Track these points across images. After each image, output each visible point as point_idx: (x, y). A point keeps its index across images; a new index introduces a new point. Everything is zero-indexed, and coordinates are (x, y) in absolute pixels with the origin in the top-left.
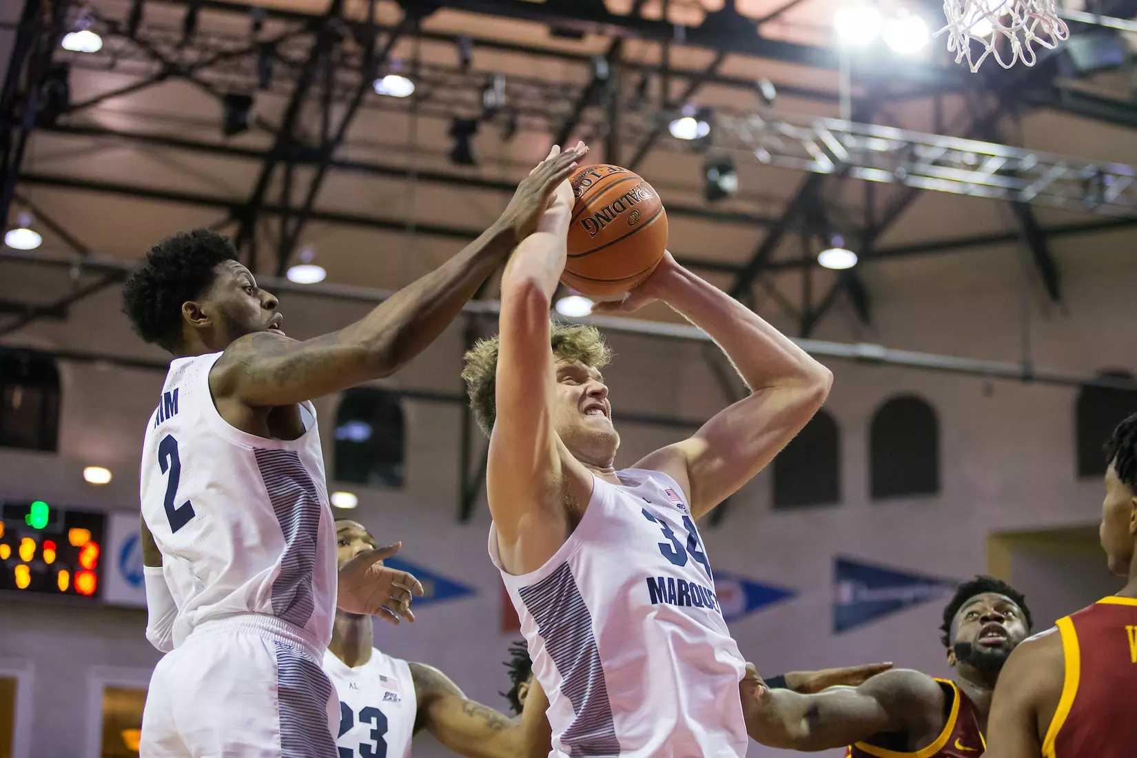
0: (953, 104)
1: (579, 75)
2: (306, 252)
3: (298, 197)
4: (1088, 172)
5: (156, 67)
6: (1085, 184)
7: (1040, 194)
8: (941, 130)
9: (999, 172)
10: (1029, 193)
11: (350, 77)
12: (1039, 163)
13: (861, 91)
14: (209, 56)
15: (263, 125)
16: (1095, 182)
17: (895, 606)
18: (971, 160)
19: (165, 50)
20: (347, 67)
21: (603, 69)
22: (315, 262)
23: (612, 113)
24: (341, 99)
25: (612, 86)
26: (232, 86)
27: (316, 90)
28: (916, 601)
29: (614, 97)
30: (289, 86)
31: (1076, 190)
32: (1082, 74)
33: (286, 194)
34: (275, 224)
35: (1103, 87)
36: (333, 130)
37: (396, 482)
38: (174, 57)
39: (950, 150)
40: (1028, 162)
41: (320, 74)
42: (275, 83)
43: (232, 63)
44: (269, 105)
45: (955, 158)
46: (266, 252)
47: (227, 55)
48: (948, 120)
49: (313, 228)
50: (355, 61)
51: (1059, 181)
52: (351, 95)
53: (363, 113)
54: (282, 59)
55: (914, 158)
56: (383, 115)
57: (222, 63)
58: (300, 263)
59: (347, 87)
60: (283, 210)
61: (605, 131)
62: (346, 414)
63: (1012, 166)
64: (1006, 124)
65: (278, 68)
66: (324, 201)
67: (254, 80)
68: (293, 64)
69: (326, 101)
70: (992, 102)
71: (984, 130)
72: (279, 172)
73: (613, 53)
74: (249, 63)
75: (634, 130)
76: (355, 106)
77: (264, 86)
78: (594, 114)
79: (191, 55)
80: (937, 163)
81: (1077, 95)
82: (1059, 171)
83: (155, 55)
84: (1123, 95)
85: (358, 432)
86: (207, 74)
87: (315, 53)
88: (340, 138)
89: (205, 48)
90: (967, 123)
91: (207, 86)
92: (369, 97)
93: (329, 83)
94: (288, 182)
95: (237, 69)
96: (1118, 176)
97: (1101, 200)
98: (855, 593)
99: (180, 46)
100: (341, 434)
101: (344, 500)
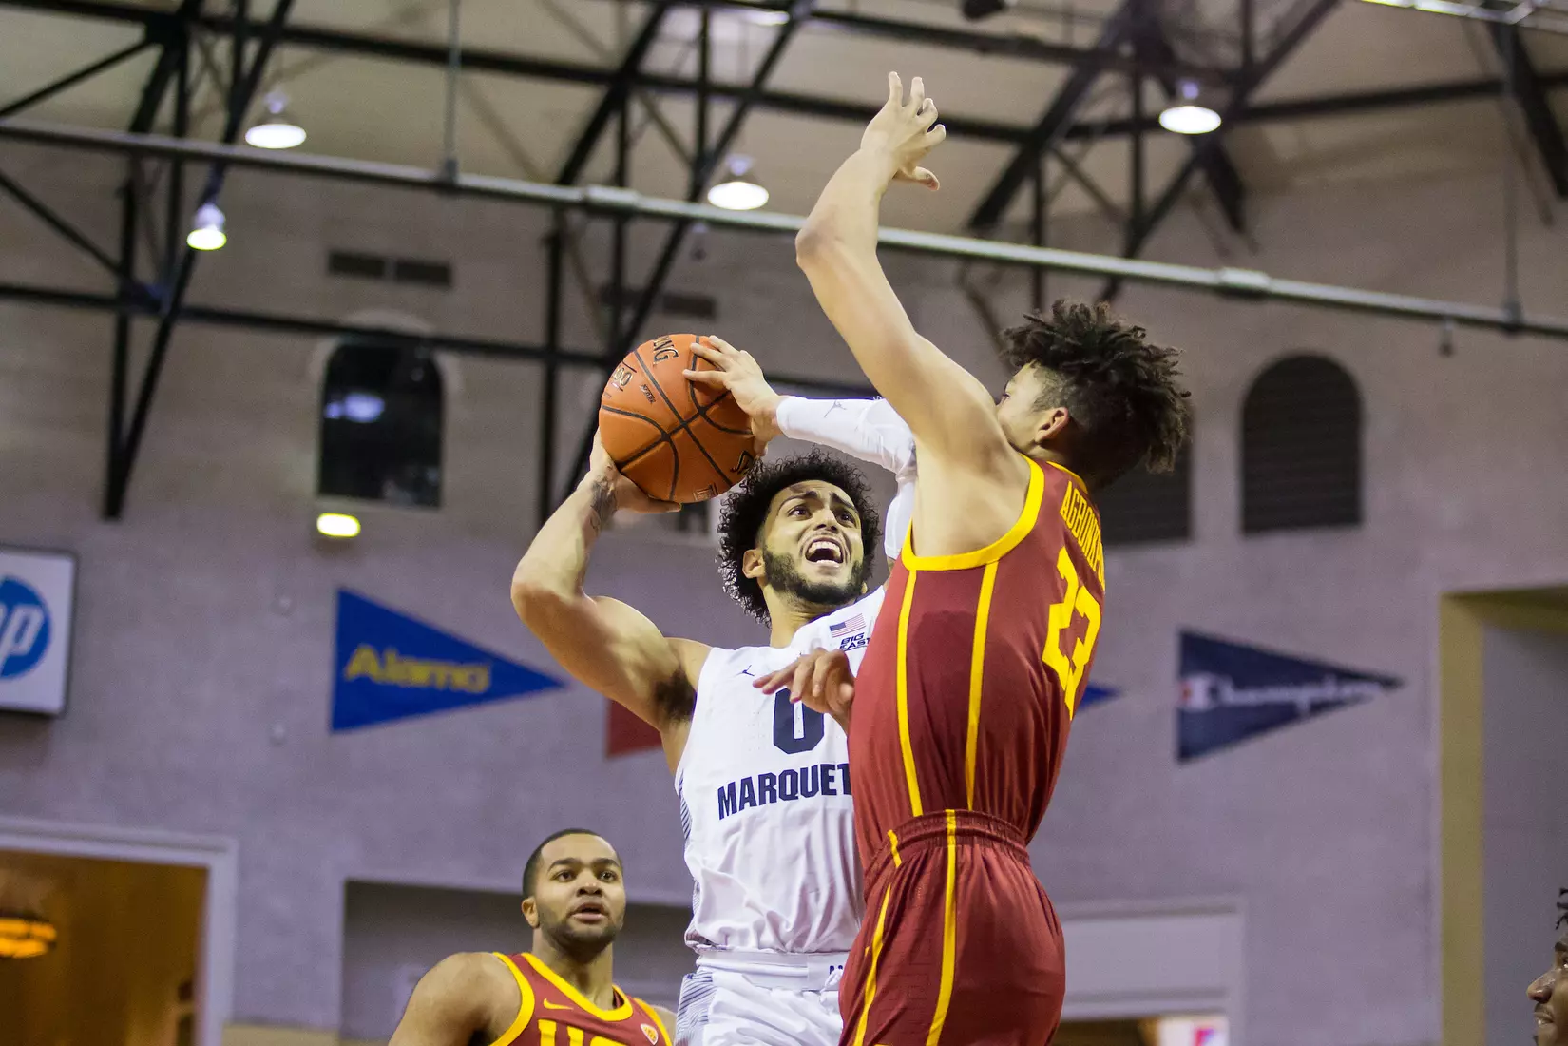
2: (274, 98)
3: (263, 3)
7: (1538, 11)
10: (1521, 12)
17: (1285, 715)
22: (288, 118)
28: (1318, 708)
34: (222, 48)
37: (428, 495)
46: (205, 94)
49: (287, 55)
58: (265, 119)
60: (238, 25)
62: (340, 379)
66: (304, 11)
85: (363, 408)
98: (1213, 692)
100: (334, 411)
101: (338, 525)
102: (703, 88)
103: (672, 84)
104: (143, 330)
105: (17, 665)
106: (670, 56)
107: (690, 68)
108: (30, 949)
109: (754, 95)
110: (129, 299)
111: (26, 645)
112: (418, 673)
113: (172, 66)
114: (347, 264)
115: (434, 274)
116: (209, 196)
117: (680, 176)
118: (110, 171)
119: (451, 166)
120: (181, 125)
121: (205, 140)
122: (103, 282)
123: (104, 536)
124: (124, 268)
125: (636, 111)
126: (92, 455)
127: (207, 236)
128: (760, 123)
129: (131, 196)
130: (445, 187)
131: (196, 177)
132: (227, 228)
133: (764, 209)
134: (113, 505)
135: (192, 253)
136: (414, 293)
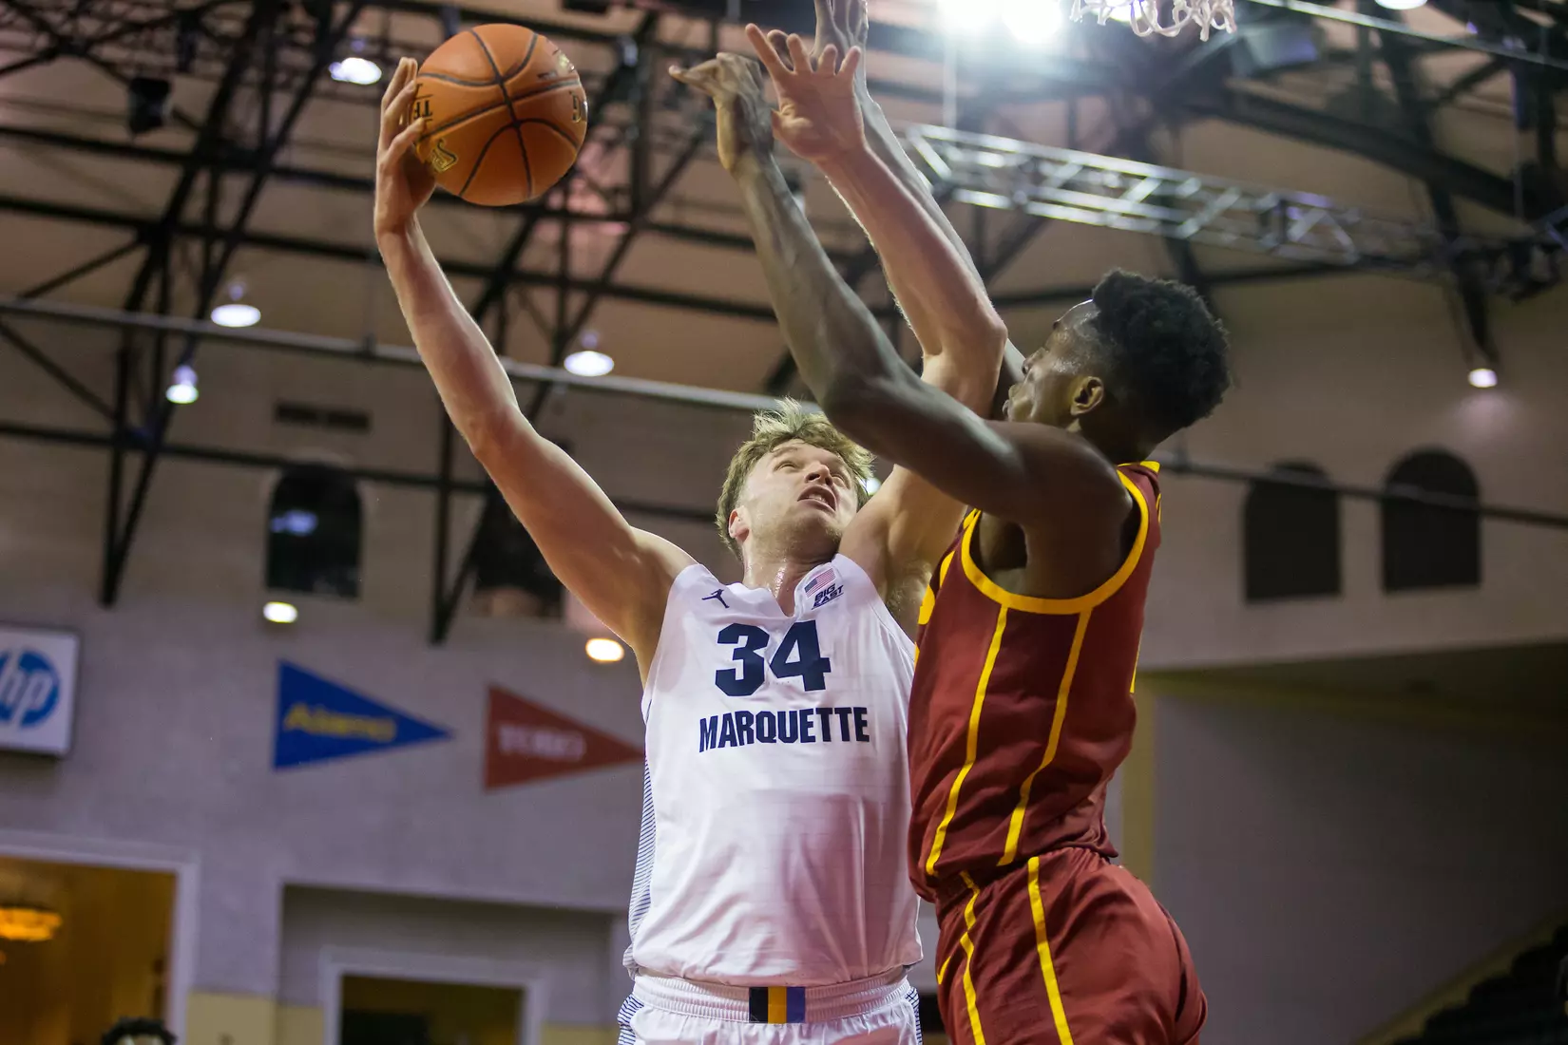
0: (1092, 110)
1: (602, 61)
2: (236, 287)
3: (227, 215)
4: (1268, 202)
5: (42, 41)
6: (1264, 218)
7: (1203, 228)
8: (1074, 145)
9: (1151, 200)
10: (1189, 228)
11: (300, 59)
12: (1204, 188)
13: (970, 90)
14: (113, 27)
15: (181, 118)
16: (1277, 214)
18: (1113, 181)
19: (54, 18)
20: (295, 45)
21: (631, 54)
22: (246, 301)
23: (643, 109)
24: (286, 86)
25: (644, 76)
26: (140, 66)
27: (252, 74)
29: (646, 88)
30: (218, 68)
31: (1252, 226)
32: (1264, 74)
33: (211, 210)
34: (196, 249)
35: (1292, 91)
36: (275, 127)
37: (349, 590)
38: (66, 28)
39: (1086, 168)
40: (1189, 188)
41: (258, 54)
42: (198, 64)
43: (144, 36)
44: (190, 94)
45: (1093, 178)
46: (183, 286)
47: (137, 27)
48: (1084, 128)
49: (246, 255)
50: (305, 38)
51: (1228, 213)
52: (299, 82)
53: (314, 105)
54: (208, 33)
55: (1039, 179)
56: (341, 108)
57: (129, 38)
58: (229, 301)
59: (294, 72)
60: (207, 231)
61: (632, 135)
62: (283, 500)
63: (1168, 191)
64: (1161, 137)
65: (203, 45)
66: (260, 220)
67: (171, 60)
68: (224, 40)
69: (266, 89)
70: (1143, 107)
71: (1131, 144)
72: (202, 182)
73: (645, 34)
74: (165, 37)
75: (672, 134)
76: (303, 96)
77: (184, 68)
78: (618, 113)
79: (89, 26)
80: (1068, 186)
81: (1255, 100)
82: (1230, 199)
83: (42, 26)
84: (1316, 103)
85: (300, 523)
86: (109, 52)
87: (252, 26)
88: (283, 138)
89: (107, 18)
90: (1110, 134)
91: (109, 67)
92: (322, 85)
93: (270, 67)
94: (214, 195)
95: (149, 45)
96: (1306, 208)
97: (1284, 239)
99: (72, 15)
100: (279, 525)
101: (280, 612)
102: (563, 282)
103: (538, 279)
104: (133, 463)
105: (33, 718)
106: (538, 255)
107: (552, 265)
108: (40, 933)
109: (603, 287)
110: (121, 441)
111: (41, 700)
112: (339, 725)
113: (157, 263)
114: (291, 413)
115: (354, 421)
116: (185, 359)
117: (544, 348)
118: (108, 342)
119: (369, 340)
120: (163, 307)
121: (181, 320)
122: (100, 425)
123: (100, 619)
124: (118, 415)
125: (512, 298)
126: (91, 555)
127: (183, 392)
128: (608, 309)
129: (125, 361)
130: (366, 356)
131: (174, 347)
132: (199, 385)
133: (613, 373)
134: (108, 594)
135: (172, 405)
136: (341, 437)
